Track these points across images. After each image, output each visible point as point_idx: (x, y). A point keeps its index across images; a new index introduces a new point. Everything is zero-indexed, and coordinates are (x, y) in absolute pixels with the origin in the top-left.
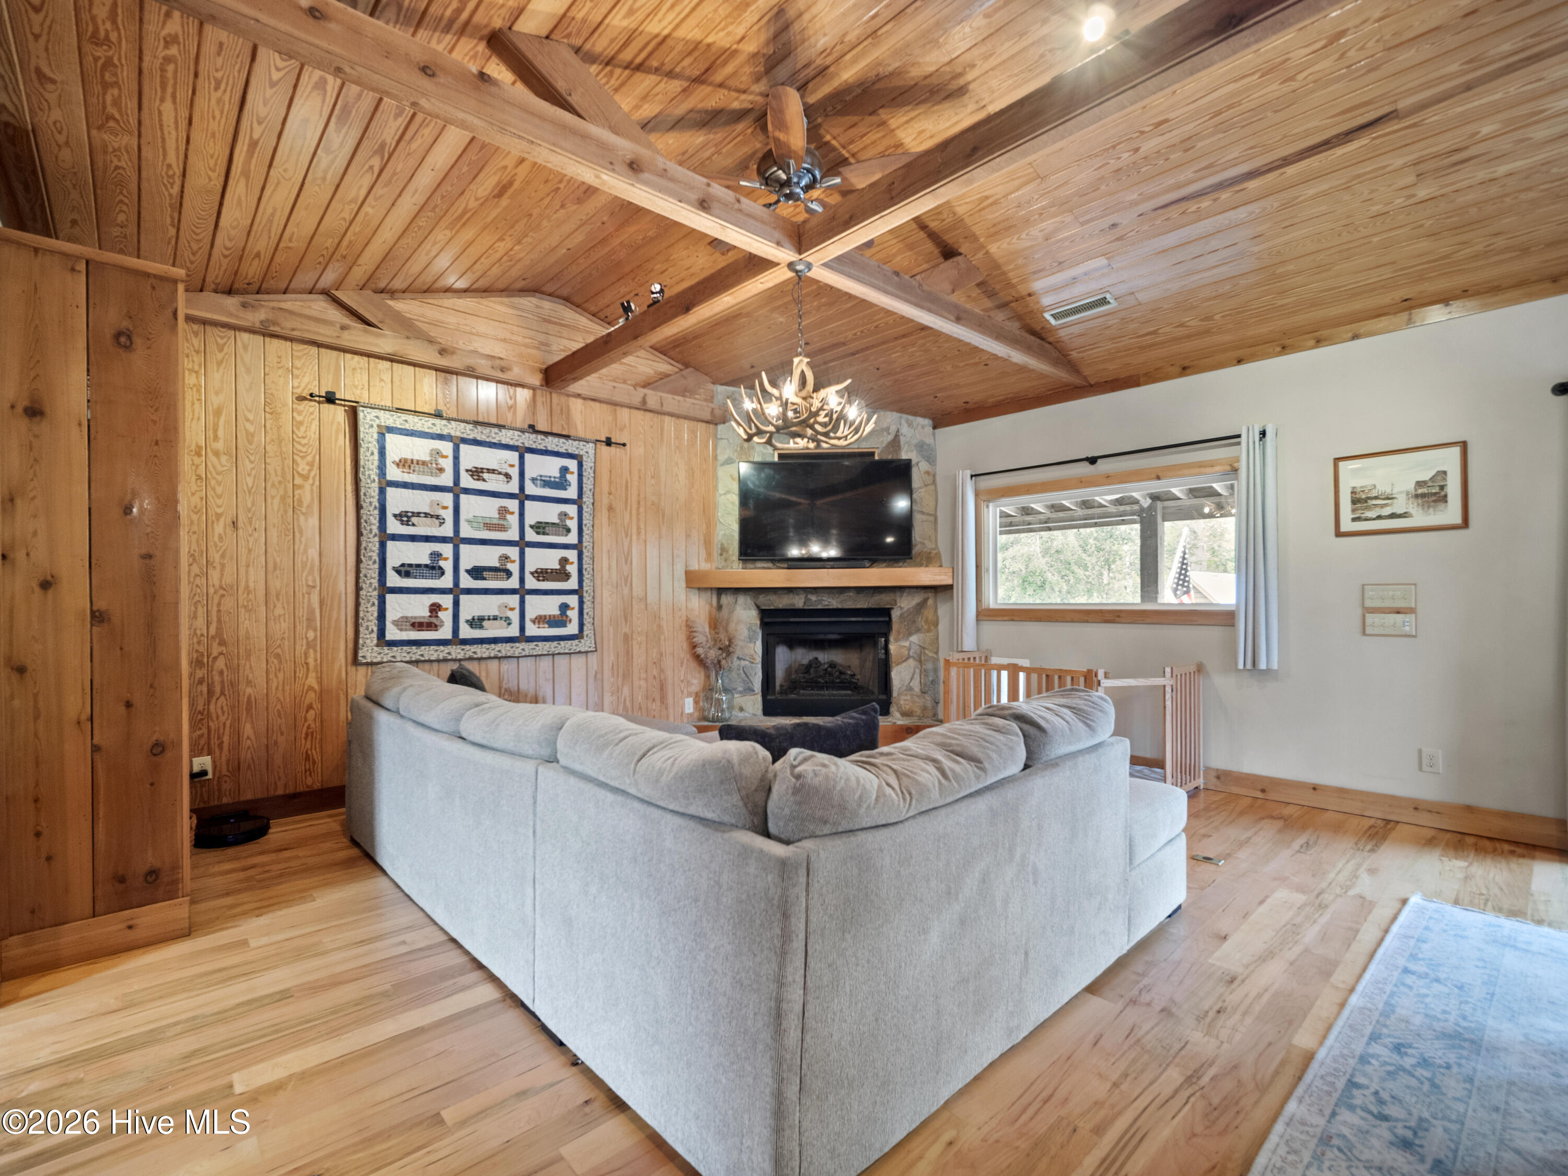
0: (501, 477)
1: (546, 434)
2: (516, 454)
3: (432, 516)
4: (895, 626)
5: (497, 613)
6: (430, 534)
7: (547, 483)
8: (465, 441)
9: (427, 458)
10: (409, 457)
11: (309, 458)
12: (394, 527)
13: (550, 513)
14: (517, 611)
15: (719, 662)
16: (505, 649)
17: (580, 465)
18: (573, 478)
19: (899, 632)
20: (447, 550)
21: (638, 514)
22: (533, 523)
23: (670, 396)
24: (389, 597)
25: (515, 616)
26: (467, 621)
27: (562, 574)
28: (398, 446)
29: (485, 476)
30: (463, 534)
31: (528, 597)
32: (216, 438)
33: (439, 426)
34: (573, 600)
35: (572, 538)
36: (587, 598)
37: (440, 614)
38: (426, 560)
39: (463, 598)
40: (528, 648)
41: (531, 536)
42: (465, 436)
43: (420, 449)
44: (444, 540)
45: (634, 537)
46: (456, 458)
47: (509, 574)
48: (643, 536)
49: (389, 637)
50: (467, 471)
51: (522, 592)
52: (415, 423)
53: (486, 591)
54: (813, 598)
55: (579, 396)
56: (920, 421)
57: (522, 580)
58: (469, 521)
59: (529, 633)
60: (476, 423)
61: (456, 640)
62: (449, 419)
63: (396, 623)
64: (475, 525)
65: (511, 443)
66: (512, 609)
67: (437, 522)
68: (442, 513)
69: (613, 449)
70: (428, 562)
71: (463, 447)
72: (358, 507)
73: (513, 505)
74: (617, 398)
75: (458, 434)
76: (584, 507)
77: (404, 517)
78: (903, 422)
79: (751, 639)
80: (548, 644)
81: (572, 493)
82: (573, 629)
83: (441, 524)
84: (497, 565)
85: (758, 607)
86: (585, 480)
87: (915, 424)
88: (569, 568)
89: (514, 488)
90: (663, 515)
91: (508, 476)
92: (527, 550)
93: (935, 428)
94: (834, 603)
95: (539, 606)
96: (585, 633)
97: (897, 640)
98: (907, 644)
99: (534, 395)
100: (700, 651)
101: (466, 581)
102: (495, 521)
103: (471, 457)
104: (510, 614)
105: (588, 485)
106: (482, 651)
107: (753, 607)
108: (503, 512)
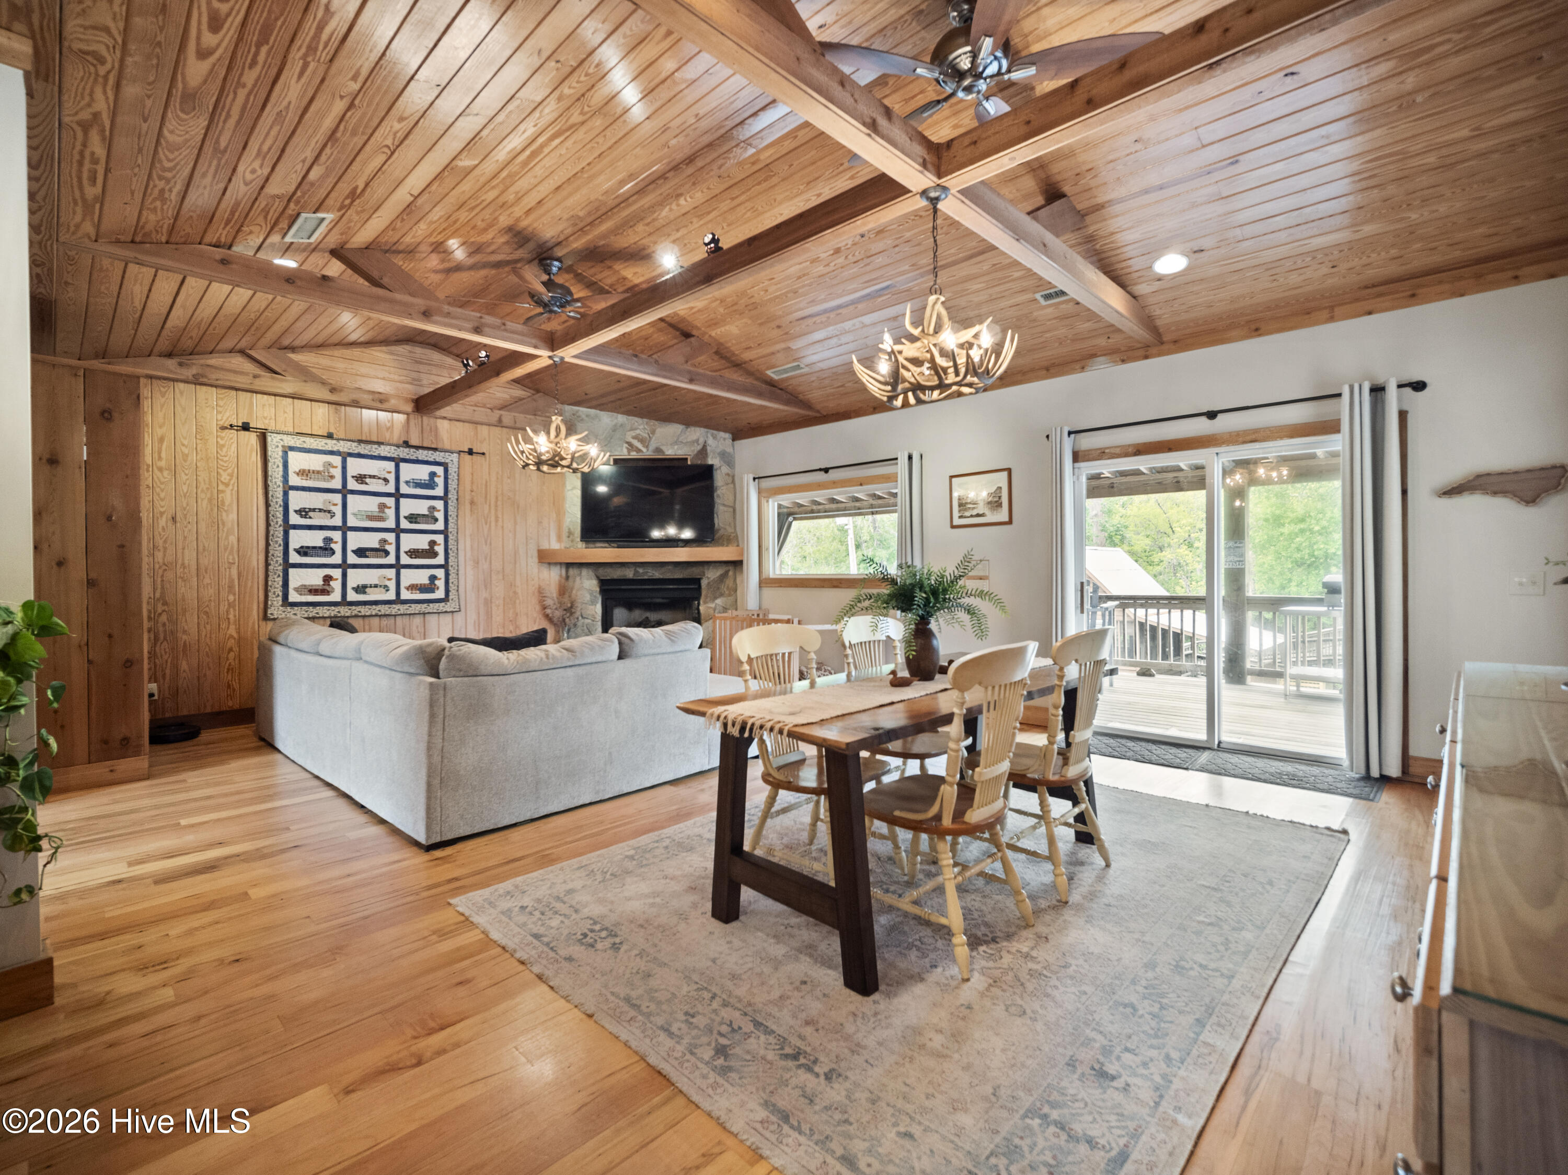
0: (381, 481)
1: (417, 448)
2: (393, 464)
3: (325, 511)
4: (704, 592)
5: (377, 582)
7: (419, 485)
8: (351, 455)
9: (321, 469)
10: (307, 468)
11: (230, 471)
12: (295, 519)
13: (422, 507)
14: (394, 581)
15: (564, 620)
16: (384, 609)
17: (446, 471)
18: (440, 481)
19: (706, 597)
20: (337, 536)
21: (496, 506)
22: (406, 515)
23: (522, 415)
24: (291, 571)
25: (392, 585)
26: (353, 588)
27: (432, 553)
28: (297, 461)
29: (368, 480)
30: (349, 524)
31: (402, 571)
32: (160, 458)
33: (330, 445)
34: (440, 573)
35: (440, 525)
36: (452, 571)
37: (332, 583)
38: (320, 544)
39: (350, 571)
40: (403, 608)
41: (405, 524)
42: (351, 451)
43: (315, 462)
44: (334, 528)
45: (493, 524)
46: (344, 468)
47: (387, 553)
48: (500, 523)
50: (353, 477)
51: (398, 566)
52: (310, 443)
53: (369, 566)
54: (641, 570)
55: (445, 418)
56: (723, 435)
57: (398, 557)
58: (354, 514)
59: (403, 597)
60: (360, 442)
61: (344, 602)
62: (338, 440)
63: (297, 589)
64: (359, 517)
65: (389, 455)
66: (390, 580)
67: (329, 515)
68: (333, 509)
69: (474, 457)
70: (322, 545)
71: (349, 459)
72: (267, 505)
73: (391, 502)
74: (477, 418)
75: (346, 450)
76: (450, 502)
77: (304, 513)
78: (709, 435)
79: (593, 603)
80: (420, 606)
81: (439, 491)
82: (440, 594)
83: (332, 517)
84: (378, 546)
85: (598, 577)
86: (450, 482)
87: (718, 437)
88: (436, 548)
89: (391, 488)
90: (518, 507)
91: (386, 480)
92: (402, 535)
93: (733, 440)
94: (656, 574)
96: (450, 597)
97: (705, 603)
98: (713, 605)
99: (408, 419)
100: (548, 611)
101: (352, 559)
102: (375, 514)
103: (356, 466)
104: (388, 583)
105: (452, 485)
106: (365, 610)
107: (593, 577)
108: (383, 507)
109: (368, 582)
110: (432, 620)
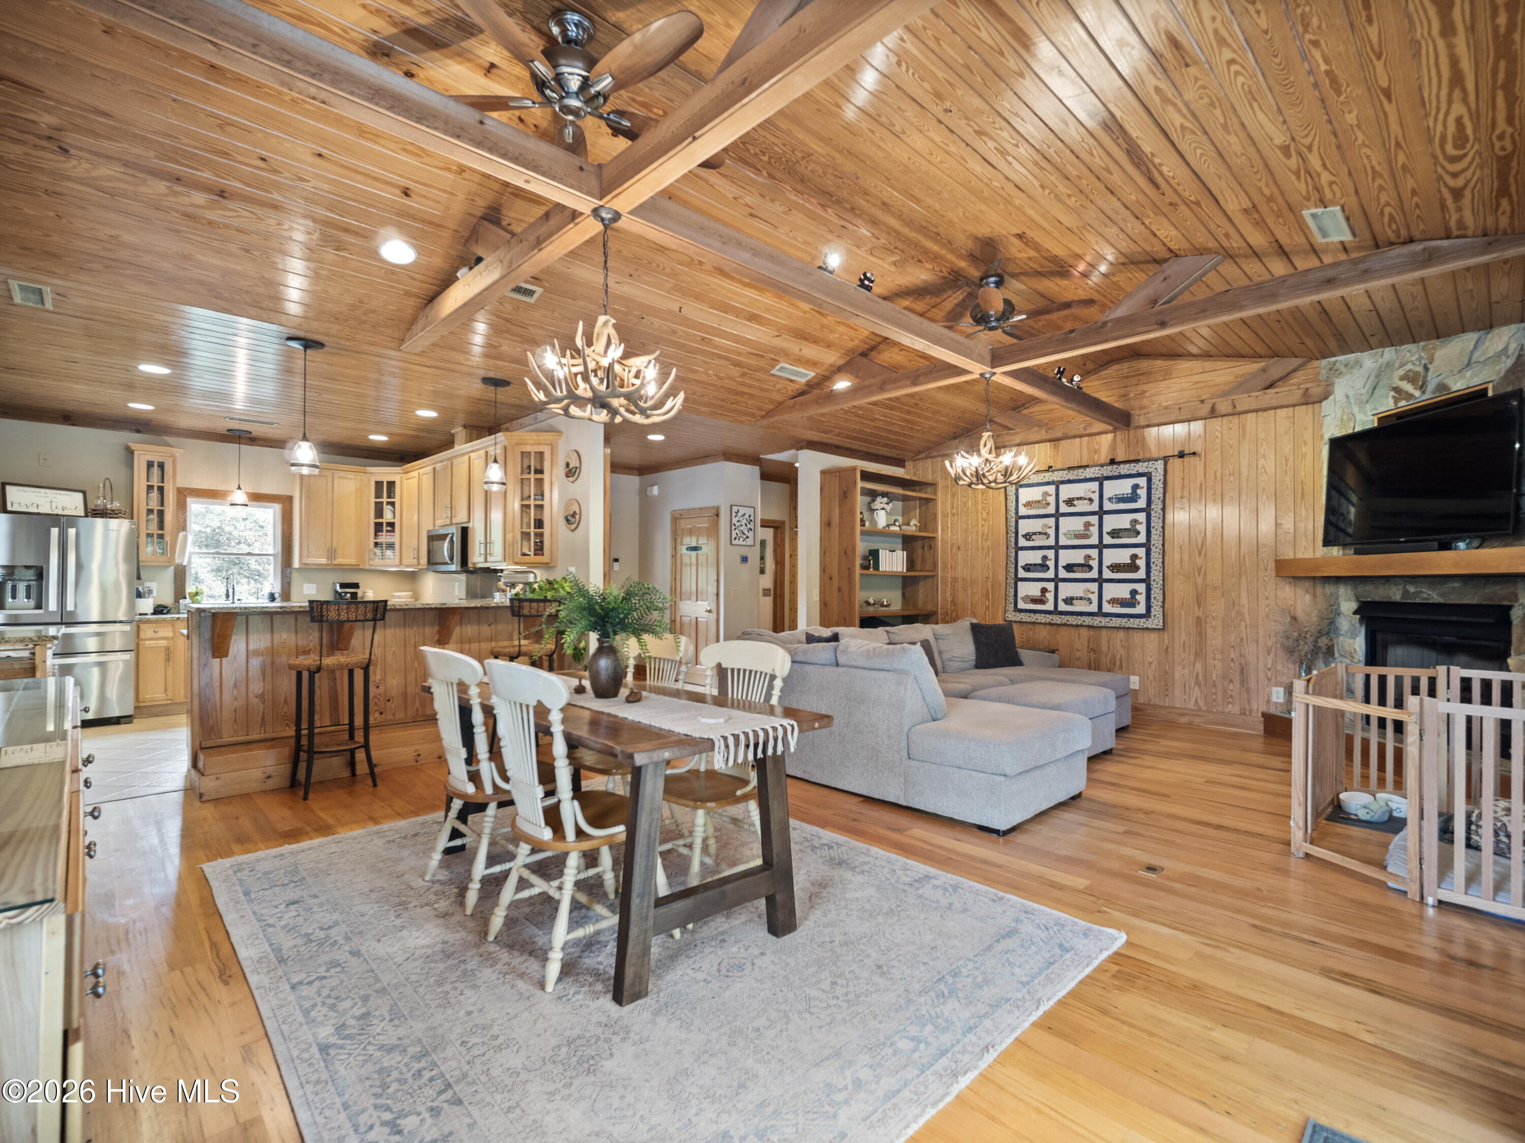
0: (1086, 501)
1: (1122, 463)
2: (1097, 483)
3: (1043, 534)
5: (1082, 595)
7: (1121, 500)
8: (1063, 482)
9: (1043, 498)
12: (1022, 542)
13: (1124, 522)
16: (1088, 620)
17: (1149, 481)
22: (1109, 531)
23: (1246, 396)
24: (1019, 584)
25: (1095, 598)
26: (1063, 600)
27: (1132, 567)
29: (1076, 503)
30: (1061, 543)
31: (1104, 585)
32: (953, 508)
33: (1048, 477)
36: (1154, 585)
37: (1047, 595)
39: (1061, 585)
40: (1104, 621)
41: (1107, 540)
42: (1063, 479)
44: (1049, 548)
45: (1209, 532)
47: (1091, 568)
48: (1219, 530)
50: (1064, 502)
51: (1100, 581)
52: (1035, 478)
55: (1156, 424)
57: (1100, 572)
60: (1070, 468)
61: (1056, 612)
62: (1055, 470)
63: (1022, 599)
64: (1068, 537)
65: (1094, 476)
66: (1093, 593)
67: (1045, 537)
68: (1049, 531)
69: (1186, 459)
70: (1040, 562)
71: (1061, 487)
72: (1006, 533)
73: (1094, 519)
74: (1184, 415)
75: (1059, 479)
76: (1153, 513)
77: (1028, 537)
79: (1354, 636)
80: (1120, 620)
82: (1141, 609)
83: (1048, 538)
84: (1083, 562)
85: (1358, 599)
86: (1153, 492)
88: (1138, 562)
91: (1091, 500)
92: (1105, 550)
95: (1111, 591)
96: (1153, 614)
99: (1115, 437)
101: (1063, 574)
102: (1082, 533)
103: (1067, 491)
104: (1091, 596)
105: (1157, 494)
106: (1072, 620)
107: (1353, 598)
108: (1088, 525)
109: (1074, 595)
110: (1135, 637)
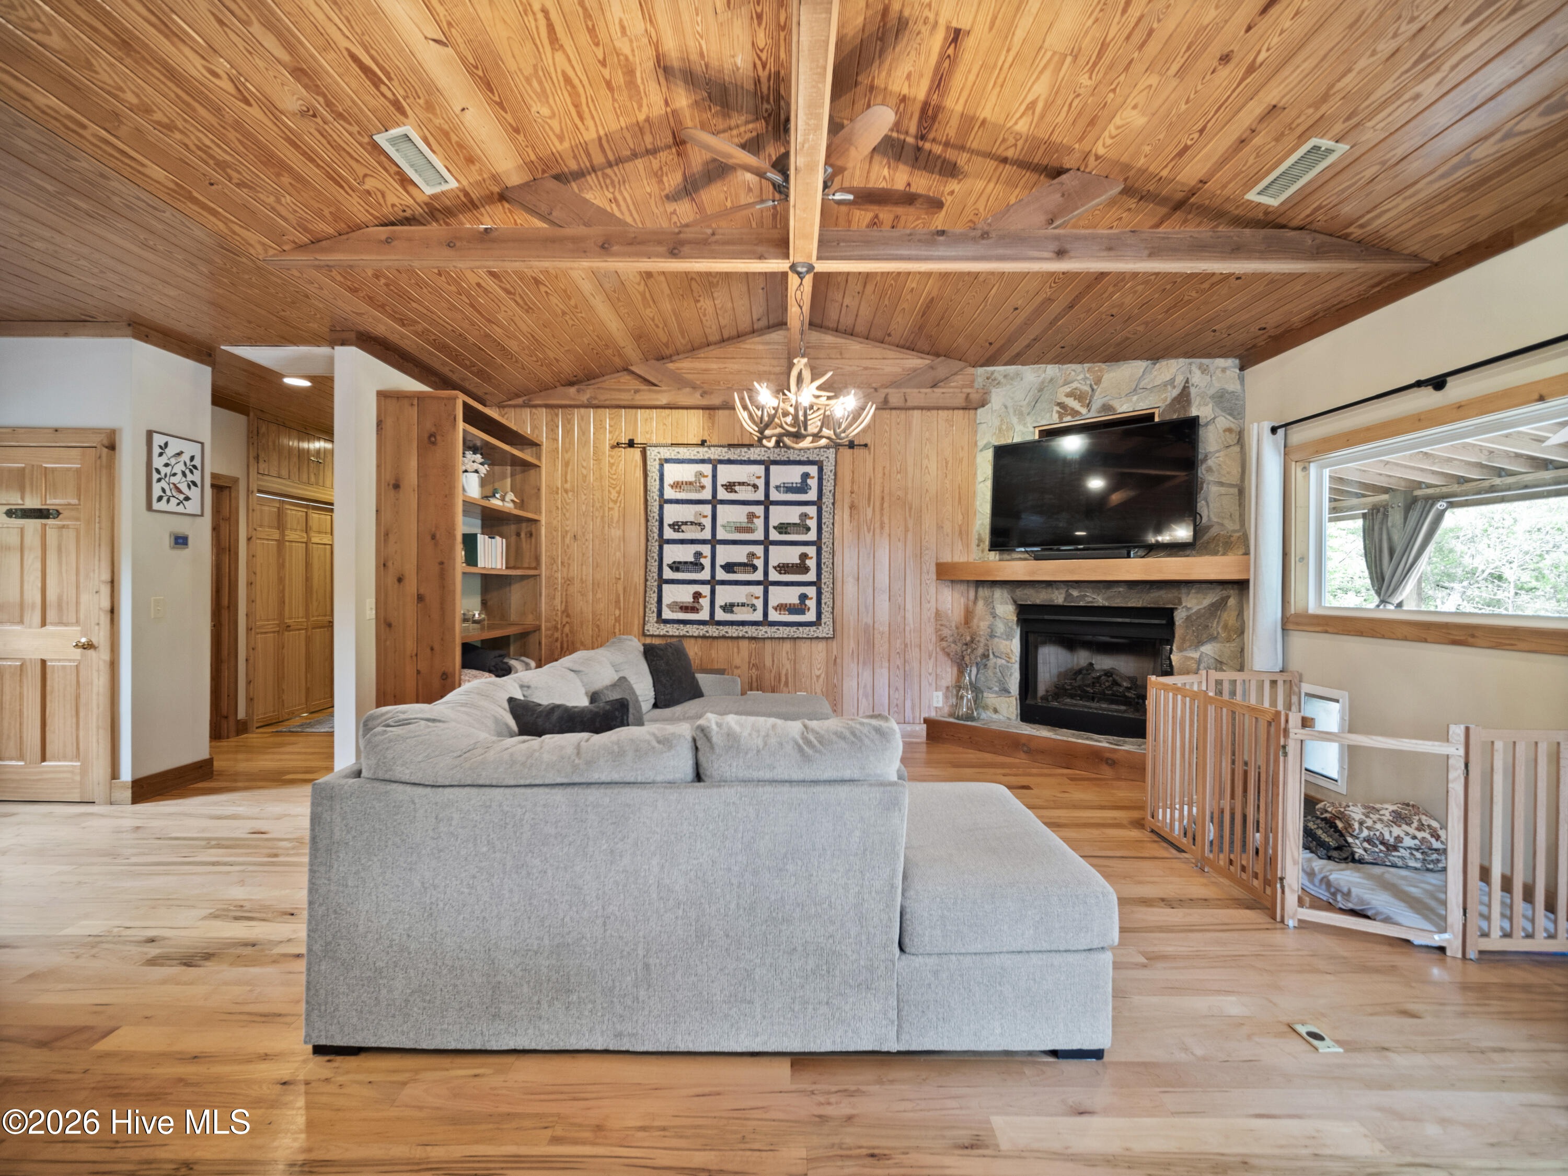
0: (750, 488)
2: (763, 467)
3: (696, 524)
4: (1179, 632)
5: (744, 601)
6: (694, 538)
7: (790, 489)
8: (721, 462)
9: (693, 479)
10: (680, 480)
11: (618, 488)
12: (669, 534)
13: (792, 515)
14: (761, 600)
16: (751, 631)
17: (821, 470)
19: (1183, 640)
20: (706, 550)
21: (882, 509)
22: (776, 525)
23: (916, 390)
24: (665, 587)
25: (759, 604)
26: (721, 607)
27: (802, 568)
28: (673, 473)
29: (737, 488)
30: (719, 537)
31: (771, 588)
32: (566, 481)
33: (703, 453)
36: (826, 590)
37: (701, 600)
38: (691, 559)
39: (719, 588)
40: (770, 631)
42: (721, 458)
43: (685, 473)
44: (704, 542)
45: (878, 531)
46: (714, 477)
47: (755, 568)
49: (664, 616)
50: (723, 486)
51: (766, 583)
52: (685, 453)
53: (736, 583)
54: (1075, 593)
56: (1220, 362)
57: (766, 573)
58: (724, 526)
59: (771, 618)
60: (730, 446)
61: (712, 621)
62: (710, 446)
63: (669, 606)
64: (728, 529)
65: (759, 458)
66: (757, 598)
67: (699, 528)
68: (703, 521)
69: (856, 450)
70: (692, 560)
71: (719, 467)
72: (647, 520)
75: (717, 457)
76: (824, 507)
77: (676, 526)
78: (1194, 368)
79: (1009, 637)
80: (788, 629)
82: (811, 616)
83: (702, 530)
84: (746, 561)
85: (1015, 602)
86: (824, 483)
87: (1212, 368)
88: (808, 562)
89: (760, 496)
90: (910, 509)
91: (755, 486)
92: (771, 547)
93: (1242, 368)
94: (1100, 600)
95: (779, 595)
96: (823, 621)
97: (1181, 650)
98: (1195, 655)
100: (946, 644)
101: (721, 575)
102: (744, 525)
103: (727, 474)
104: (755, 602)
105: (828, 486)
106: (732, 631)
107: (1010, 601)
108: (751, 516)
109: (735, 601)
110: (804, 647)
